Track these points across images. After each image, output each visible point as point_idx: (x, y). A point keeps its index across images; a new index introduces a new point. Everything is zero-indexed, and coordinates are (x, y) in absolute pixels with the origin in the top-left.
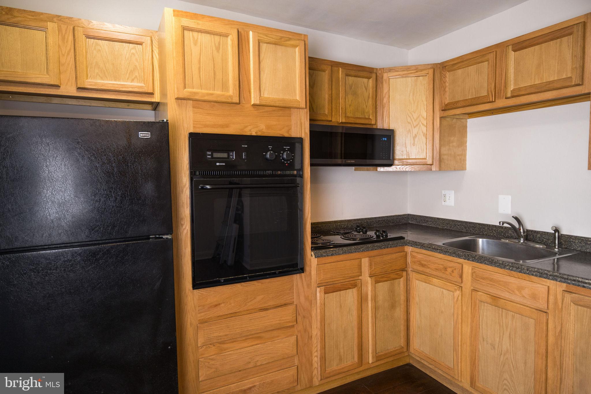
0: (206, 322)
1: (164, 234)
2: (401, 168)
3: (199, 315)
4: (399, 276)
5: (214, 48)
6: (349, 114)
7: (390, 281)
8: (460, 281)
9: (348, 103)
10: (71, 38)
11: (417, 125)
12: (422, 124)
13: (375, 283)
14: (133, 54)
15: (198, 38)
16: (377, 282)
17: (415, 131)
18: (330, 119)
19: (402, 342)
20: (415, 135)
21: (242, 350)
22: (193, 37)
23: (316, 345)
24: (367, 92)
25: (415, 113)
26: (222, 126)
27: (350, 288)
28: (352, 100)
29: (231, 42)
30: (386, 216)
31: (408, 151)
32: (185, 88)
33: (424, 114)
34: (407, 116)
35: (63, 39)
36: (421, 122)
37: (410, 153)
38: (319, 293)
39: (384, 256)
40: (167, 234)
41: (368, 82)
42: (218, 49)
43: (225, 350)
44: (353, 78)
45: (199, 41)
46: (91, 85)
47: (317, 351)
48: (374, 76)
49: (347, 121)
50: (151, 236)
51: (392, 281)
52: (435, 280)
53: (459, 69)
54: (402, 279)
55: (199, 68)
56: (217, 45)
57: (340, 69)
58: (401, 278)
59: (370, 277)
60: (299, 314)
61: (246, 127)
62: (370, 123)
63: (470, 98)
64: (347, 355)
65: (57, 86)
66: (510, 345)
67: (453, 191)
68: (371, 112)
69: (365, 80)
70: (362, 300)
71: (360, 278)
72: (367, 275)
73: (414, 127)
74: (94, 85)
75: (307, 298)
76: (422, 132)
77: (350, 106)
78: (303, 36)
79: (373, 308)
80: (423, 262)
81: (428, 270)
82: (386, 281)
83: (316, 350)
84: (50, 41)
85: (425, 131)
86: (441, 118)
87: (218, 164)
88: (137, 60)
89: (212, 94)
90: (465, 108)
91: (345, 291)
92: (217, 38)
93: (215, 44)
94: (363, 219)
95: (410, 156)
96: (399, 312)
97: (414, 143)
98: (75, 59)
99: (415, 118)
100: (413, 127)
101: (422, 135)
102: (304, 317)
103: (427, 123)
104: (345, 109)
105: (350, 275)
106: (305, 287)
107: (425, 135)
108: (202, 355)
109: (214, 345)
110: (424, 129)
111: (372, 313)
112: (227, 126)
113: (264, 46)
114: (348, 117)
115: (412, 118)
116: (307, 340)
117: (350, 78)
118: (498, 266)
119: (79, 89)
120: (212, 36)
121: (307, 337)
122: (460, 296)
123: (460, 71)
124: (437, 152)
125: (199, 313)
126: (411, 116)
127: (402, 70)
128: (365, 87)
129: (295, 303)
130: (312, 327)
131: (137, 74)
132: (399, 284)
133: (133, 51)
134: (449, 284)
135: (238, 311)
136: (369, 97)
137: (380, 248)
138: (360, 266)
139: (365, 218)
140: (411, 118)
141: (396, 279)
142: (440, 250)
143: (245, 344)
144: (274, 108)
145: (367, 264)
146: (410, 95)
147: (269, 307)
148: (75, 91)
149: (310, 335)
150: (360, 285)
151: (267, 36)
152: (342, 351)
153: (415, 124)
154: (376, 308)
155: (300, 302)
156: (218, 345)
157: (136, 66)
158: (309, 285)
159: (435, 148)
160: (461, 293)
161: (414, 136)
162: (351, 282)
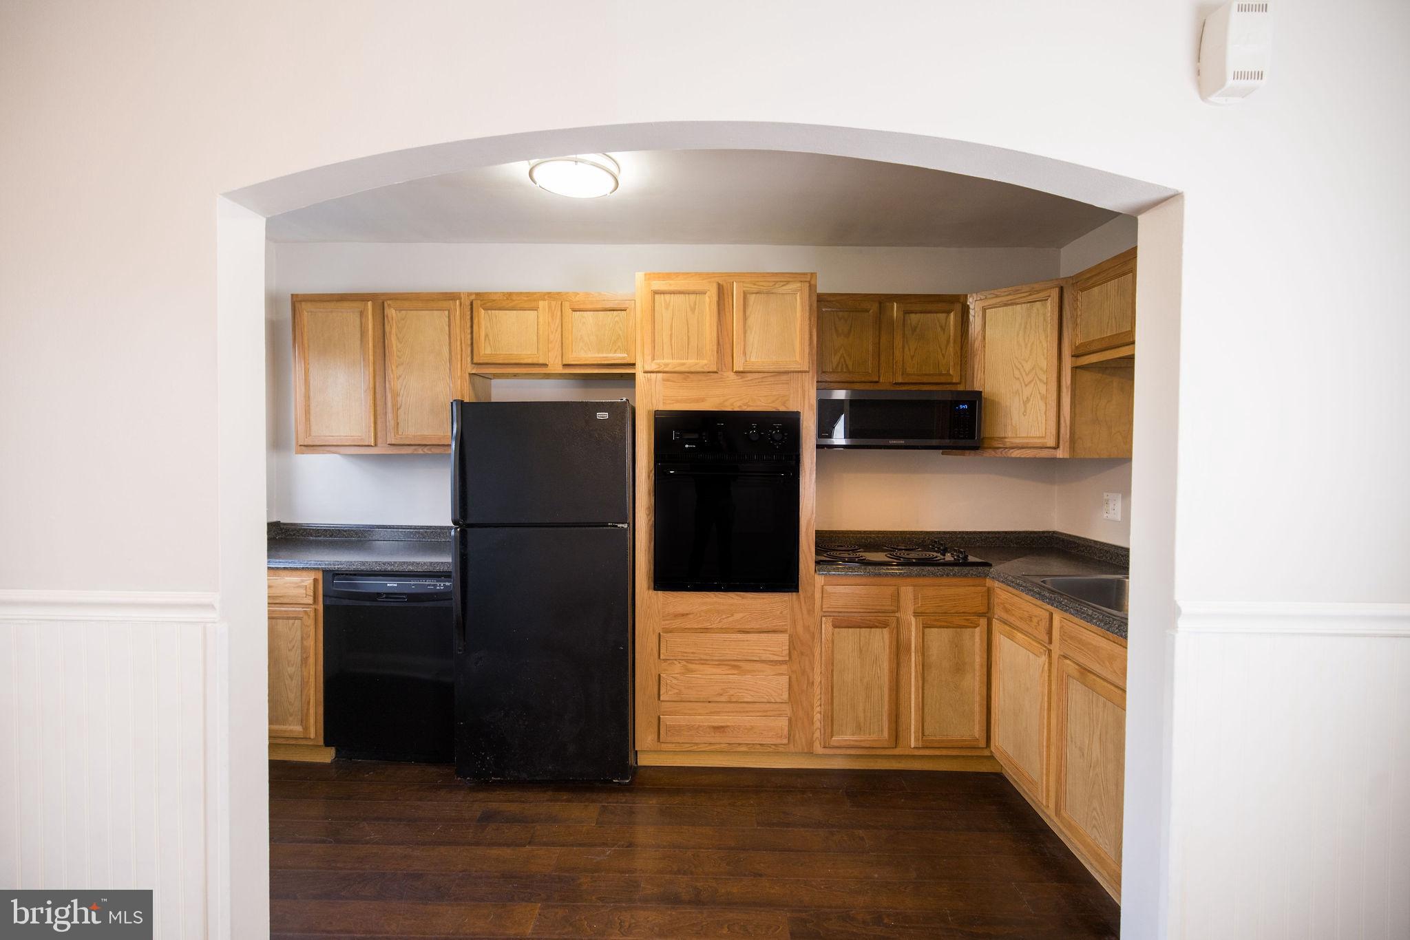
0: (671, 632)
1: (620, 523)
2: (1003, 453)
3: (663, 623)
4: (971, 623)
5: (688, 309)
6: (909, 370)
7: (954, 629)
8: (1047, 641)
9: (908, 353)
10: (559, 313)
11: (1030, 382)
12: (1040, 380)
13: (924, 627)
14: (617, 322)
15: (670, 302)
16: (926, 626)
17: (1027, 391)
18: (877, 379)
19: (977, 731)
20: (1027, 398)
21: (712, 677)
22: (665, 299)
23: (819, 697)
24: (944, 333)
25: (1027, 362)
26: (697, 401)
27: (877, 627)
28: (916, 349)
29: (710, 299)
30: (1003, 532)
31: (1014, 424)
32: (654, 360)
33: (1044, 364)
34: (1014, 369)
35: (552, 316)
36: (1038, 377)
37: (1018, 427)
38: (827, 626)
39: (941, 587)
40: (623, 523)
41: (946, 319)
42: (693, 310)
43: (692, 671)
44: (918, 316)
45: (671, 304)
46: (574, 361)
47: (820, 705)
48: (958, 307)
49: (906, 381)
50: (609, 524)
51: (959, 630)
52: (1019, 635)
53: (1094, 287)
54: (978, 630)
55: (671, 335)
56: (692, 305)
57: (895, 304)
58: (975, 627)
59: (914, 616)
60: (794, 648)
61: (727, 400)
62: (949, 381)
63: (1109, 335)
64: (870, 723)
65: (545, 365)
66: (1101, 752)
67: (1120, 495)
68: (952, 363)
69: (942, 316)
70: (899, 650)
71: (897, 615)
72: (910, 611)
73: (1026, 385)
74: (578, 361)
75: (807, 628)
76: (1040, 393)
77: (912, 357)
78: (809, 275)
79: (917, 663)
80: (1007, 606)
81: (1011, 619)
82: (947, 627)
83: (819, 703)
84: (541, 320)
85: (1043, 391)
86: (1075, 369)
87: (687, 446)
88: (620, 328)
89: (684, 364)
90: (1103, 352)
91: (868, 629)
92: (692, 297)
93: (690, 306)
94: (956, 532)
95: (1018, 432)
96: (974, 682)
97: (1025, 411)
98: (562, 335)
99: (1027, 370)
100: (1023, 385)
101: (1039, 397)
102: (802, 654)
103: (1047, 378)
104: (903, 363)
105: (878, 607)
106: (805, 612)
107: (1044, 398)
108: (665, 670)
109: (679, 663)
110: (1043, 389)
111: (916, 672)
112: (703, 400)
113: (752, 298)
114: (908, 375)
115: (1022, 370)
116: (805, 686)
117: (913, 316)
118: (1084, 618)
119: (566, 366)
120: (687, 295)
121: (806, 682)
122: (1047, 664)
123: (1096, 290)
124: (1066, 426)
125: (664, 620)
126: (1020, 366)
127: (1006, 293)
128: (941, 327)
129: (788, 632)
130: (814, 670)
131: (619, 344)
132: (973, 636)
133: (617, 319)
134: (1036, 644)
135: (710, 627)
136: (948, 342)
137: (935, 575)
138: (896, 598)
139: (960, 532)
140: (1020, 371)
141: (966, 627)
142: (1024, 587)
143: (718, 671)
144: (766, 375)
145: (911, 596)
146: (1018, 335)
147: (751, 630)
148: (561, 368)
149: (811, 681)
150: (894, 625)
151: (755, 284)
152: (861, 715)
153: (1027, 380)
154: (924, 667)
155: (796, 632)
156: (685, 663)
157: (619, 335)
158: (811, 611)
159: (1062, 421)
160: (1047, 660)
161: (1025, 399)
162: (879, 618)
